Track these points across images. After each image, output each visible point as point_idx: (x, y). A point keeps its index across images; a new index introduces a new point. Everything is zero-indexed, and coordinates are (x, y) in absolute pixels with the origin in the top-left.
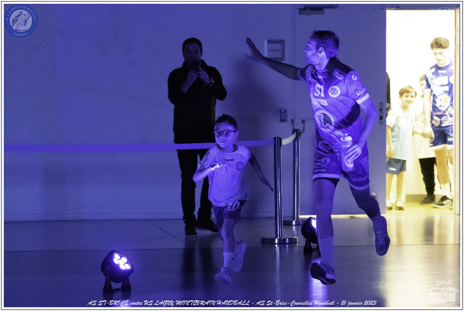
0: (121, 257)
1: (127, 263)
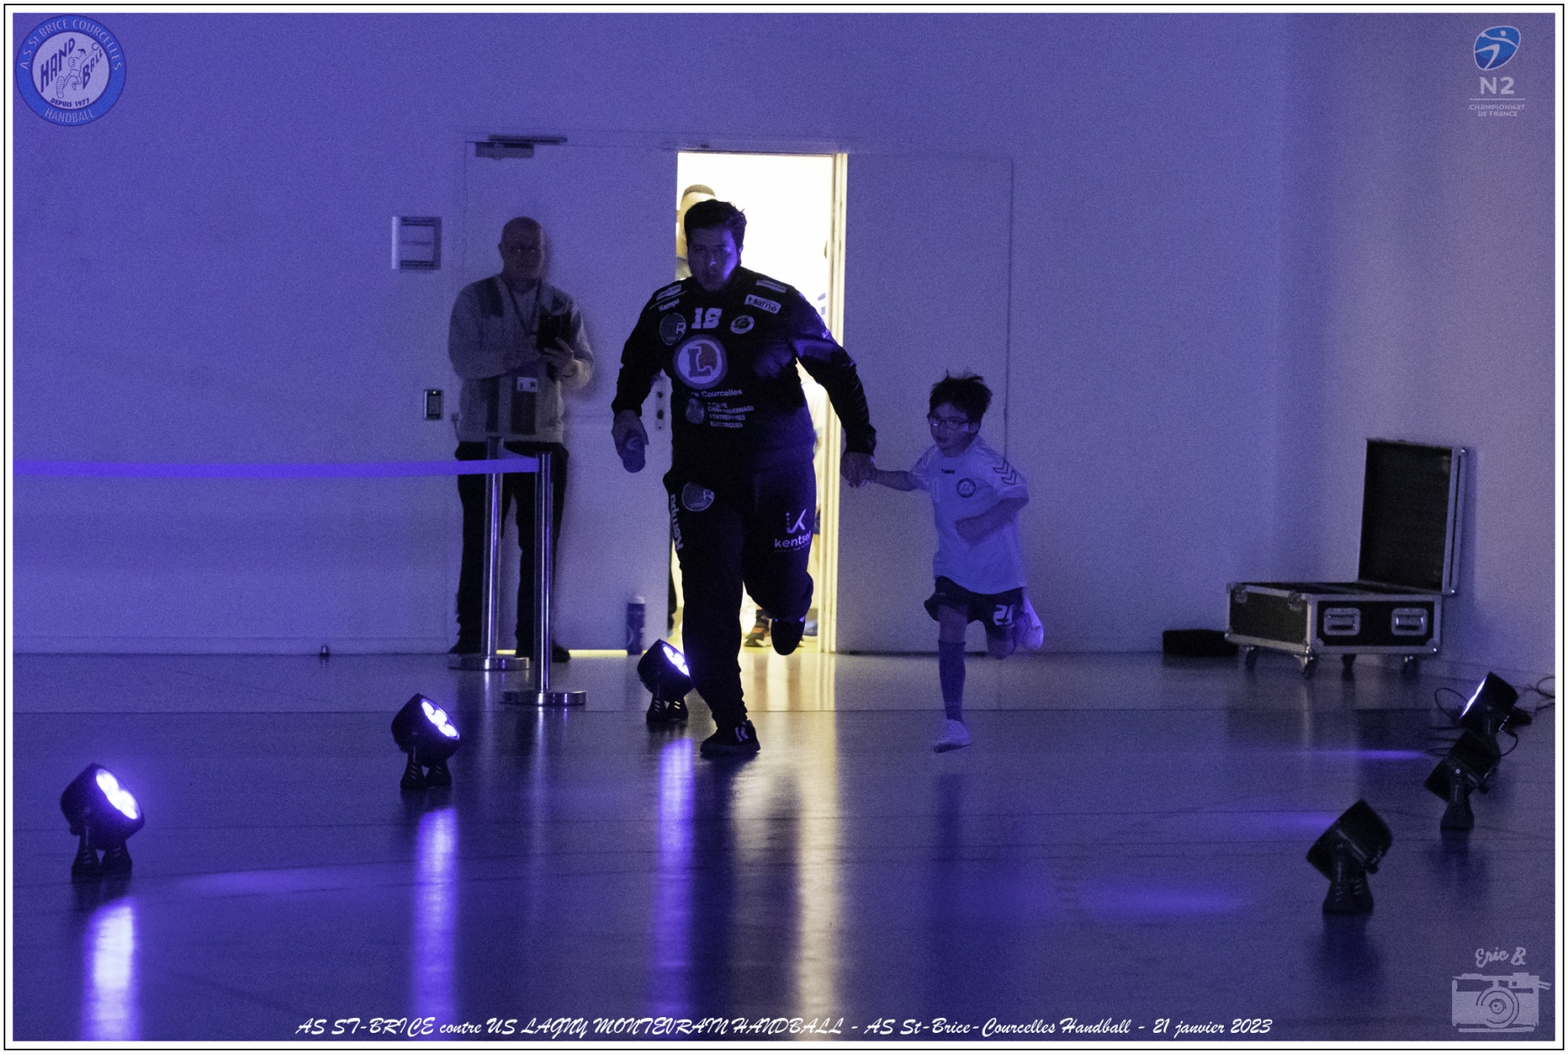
0: (435, 709)
1: (447, 722)
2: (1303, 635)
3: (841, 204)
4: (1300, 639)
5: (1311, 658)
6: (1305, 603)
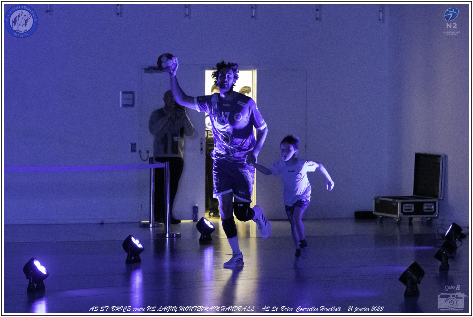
0: (135, 239)
2: (397, 212)
6: (397, 203)
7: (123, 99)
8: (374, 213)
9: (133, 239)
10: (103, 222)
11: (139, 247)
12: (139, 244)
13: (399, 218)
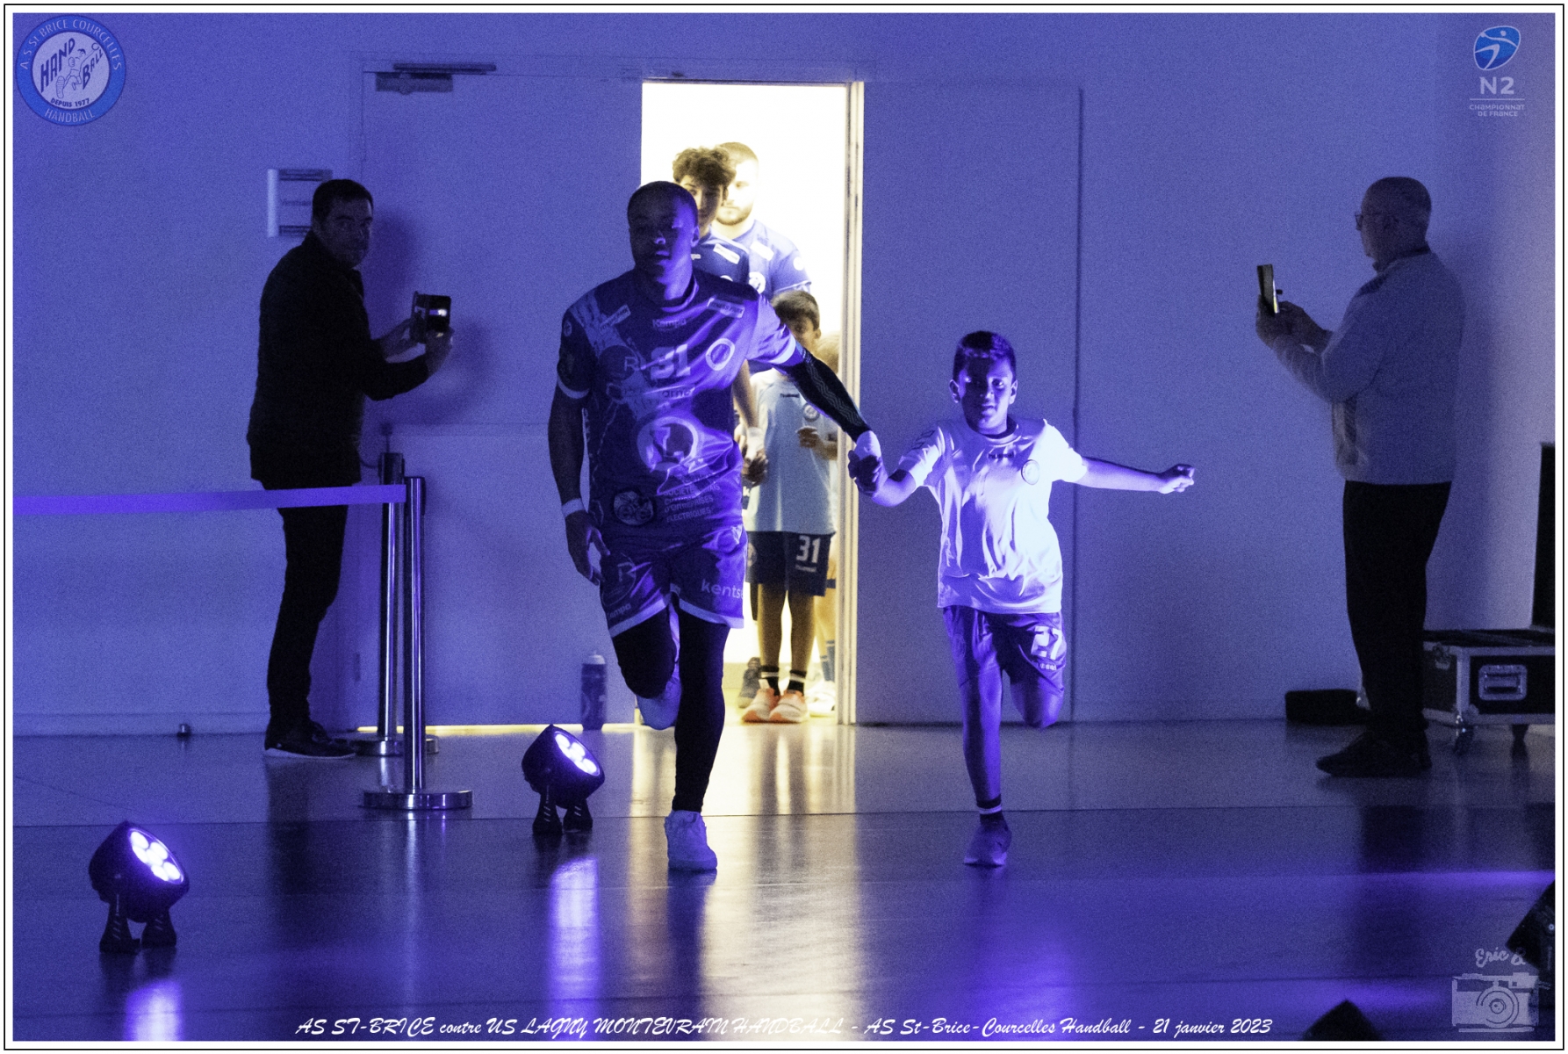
0: (150, 841)
1: (169, 860)
2: (1453, 698)
3: (857, 147)
4: (1448, 704)
5: (1464, 730)
6: (1453, 660)
7: (283, 202)
8: (1359, 699)
9: (137, 841)
10: (188, 728)
11: (165, 878)
12: (168, 865)
13: (1460, 726)
